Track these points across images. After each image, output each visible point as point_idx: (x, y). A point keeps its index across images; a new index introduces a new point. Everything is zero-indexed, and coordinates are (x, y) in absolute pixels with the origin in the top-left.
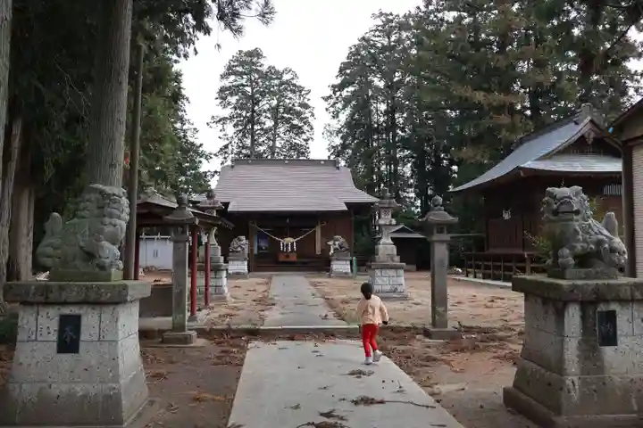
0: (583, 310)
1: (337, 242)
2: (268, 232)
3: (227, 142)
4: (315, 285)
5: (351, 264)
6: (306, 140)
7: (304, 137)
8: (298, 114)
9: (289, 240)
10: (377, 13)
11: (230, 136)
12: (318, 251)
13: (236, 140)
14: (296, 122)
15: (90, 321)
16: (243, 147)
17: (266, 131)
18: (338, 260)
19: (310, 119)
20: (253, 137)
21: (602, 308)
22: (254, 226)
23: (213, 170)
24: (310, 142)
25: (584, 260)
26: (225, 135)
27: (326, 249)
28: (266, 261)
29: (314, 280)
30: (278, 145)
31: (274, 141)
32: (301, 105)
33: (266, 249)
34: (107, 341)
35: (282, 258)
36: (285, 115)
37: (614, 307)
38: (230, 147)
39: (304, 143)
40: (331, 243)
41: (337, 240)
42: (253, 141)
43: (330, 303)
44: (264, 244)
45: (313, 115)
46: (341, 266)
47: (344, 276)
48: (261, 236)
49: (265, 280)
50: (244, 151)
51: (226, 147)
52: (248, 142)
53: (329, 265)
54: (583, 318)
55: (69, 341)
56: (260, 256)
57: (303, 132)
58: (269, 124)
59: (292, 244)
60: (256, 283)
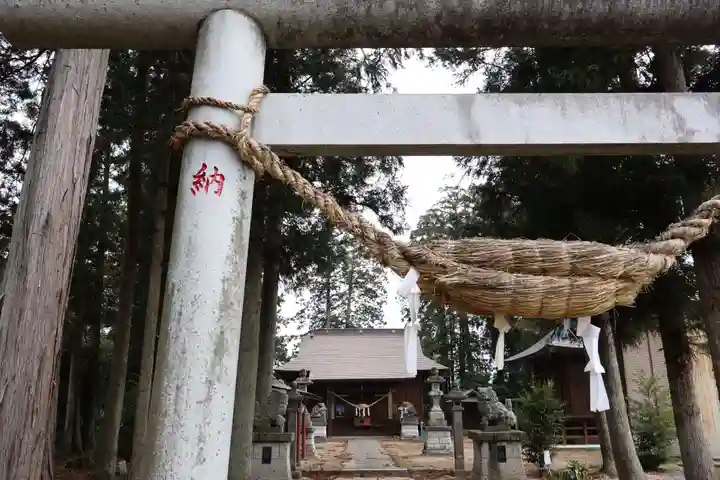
0: (490, 445)
1: (406, 408)
2: (345, 398)
3: (303, 307)
4: (386, 447)
5: (419, 429)
6: (380, 304)
7: (378, 300)
8: (372, 278)
9: (365, 406)
10: (444, 188)
11: (306, 302)
12: (390, 417)
13: (313, 305)
14: (369, 286)
15: (275, 449)
16: (320, 312)
17: (341, 296)
18: (405, 424)
19: (384, 283)
20: (328, 301)
21: (499, 444)
22: (331, 393)
23: (289, 335)
24: (384, 305)
25: (493, 422)
26: (302, 300)
27: (397, 414)
28: (343, 426)
29: (385, 443)
30: (353, 308)
31: (349, 305)
32: (374, 270)
33: (343, 414)
34: (282, 458)
35: (357, 423)
36: (359, 280)
37: (504, 444)
38: (306, 311)
39: (378, 307)
40: (401, 408)
41: (405, 406)
42: (329, 305)
43: (393, 458)
44: (340, 410)
45: (386, 279)
46: (410, 430)
47: (411, 439)
48: (338, 402)
49: (343, 443)
50: (320, 316)
51: (303, 311)
52: (324, 306)
53: (400, 429)
54: (490, 449)
55: (267, 459)
56: (336, 421)
57: (376, 296)
58: (344, 288)
59: (366, 409)
60: (335, 446)
